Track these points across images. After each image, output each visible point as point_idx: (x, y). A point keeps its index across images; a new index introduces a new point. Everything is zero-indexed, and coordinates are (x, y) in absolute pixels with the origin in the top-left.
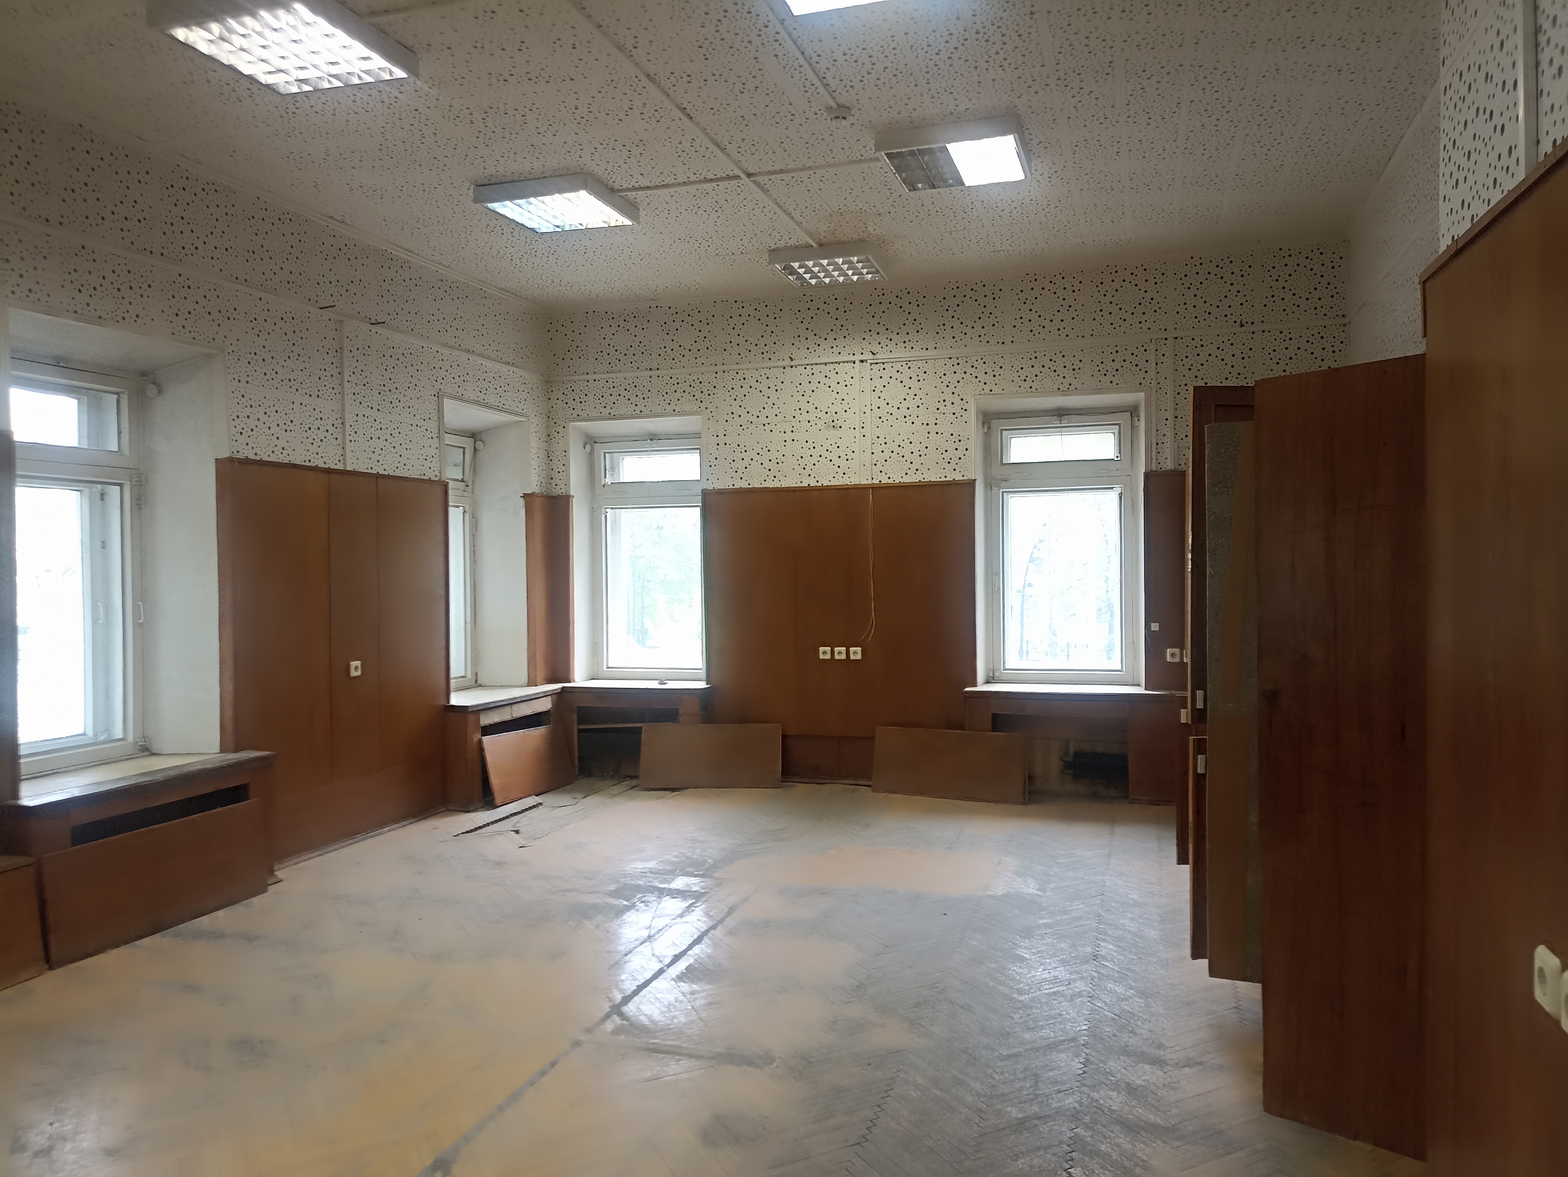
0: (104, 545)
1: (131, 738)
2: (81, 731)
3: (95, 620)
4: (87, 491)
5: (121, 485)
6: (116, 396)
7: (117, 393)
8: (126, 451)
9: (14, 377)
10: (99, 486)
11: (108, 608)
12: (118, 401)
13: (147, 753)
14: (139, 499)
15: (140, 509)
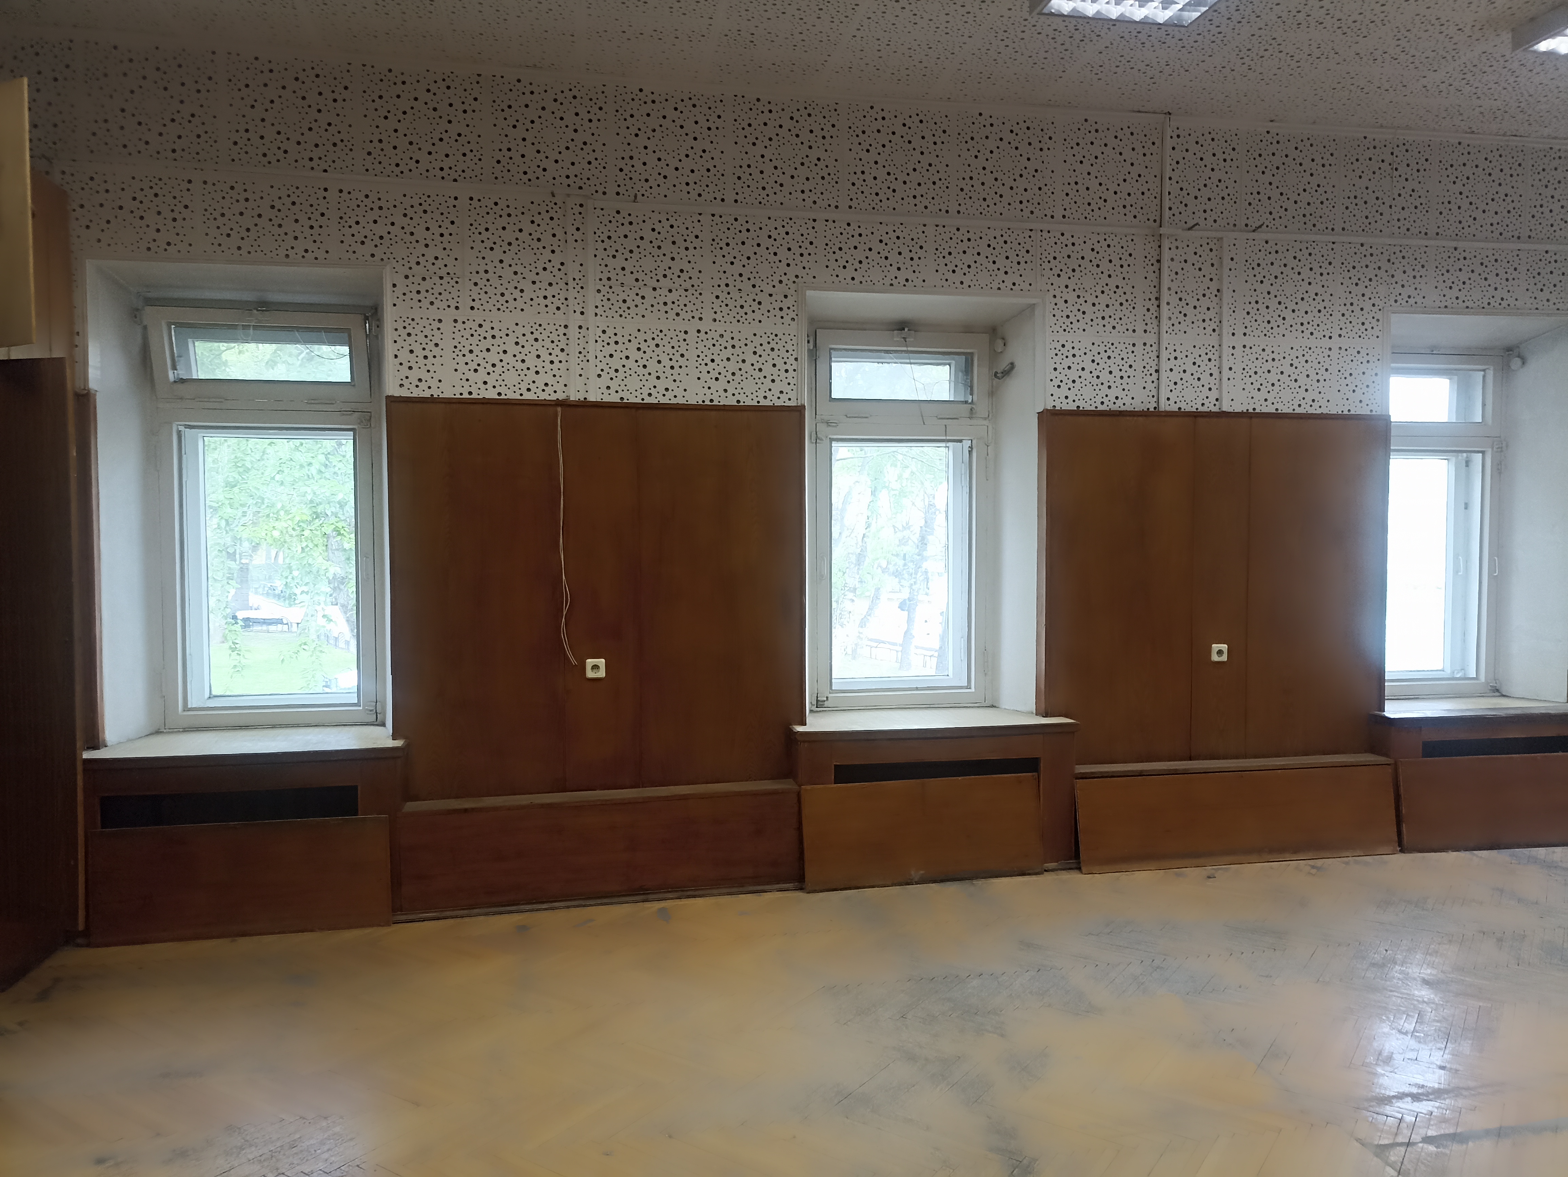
0: (1466, 506)
1: (1482, 678)
2: (1440, 668)
3: (1456, 572)
4: (1453, 459)
5: (1483, 452)
6: (1482, 373)
7: (1484, 370)
8: (1489, 421)
9: (1393, 369)
10: (1465, 455)
11: (1467, 562)
12: (1484, 377)
13: (1498, 694)
14: (1500, 463)
15: (1500, 473)
